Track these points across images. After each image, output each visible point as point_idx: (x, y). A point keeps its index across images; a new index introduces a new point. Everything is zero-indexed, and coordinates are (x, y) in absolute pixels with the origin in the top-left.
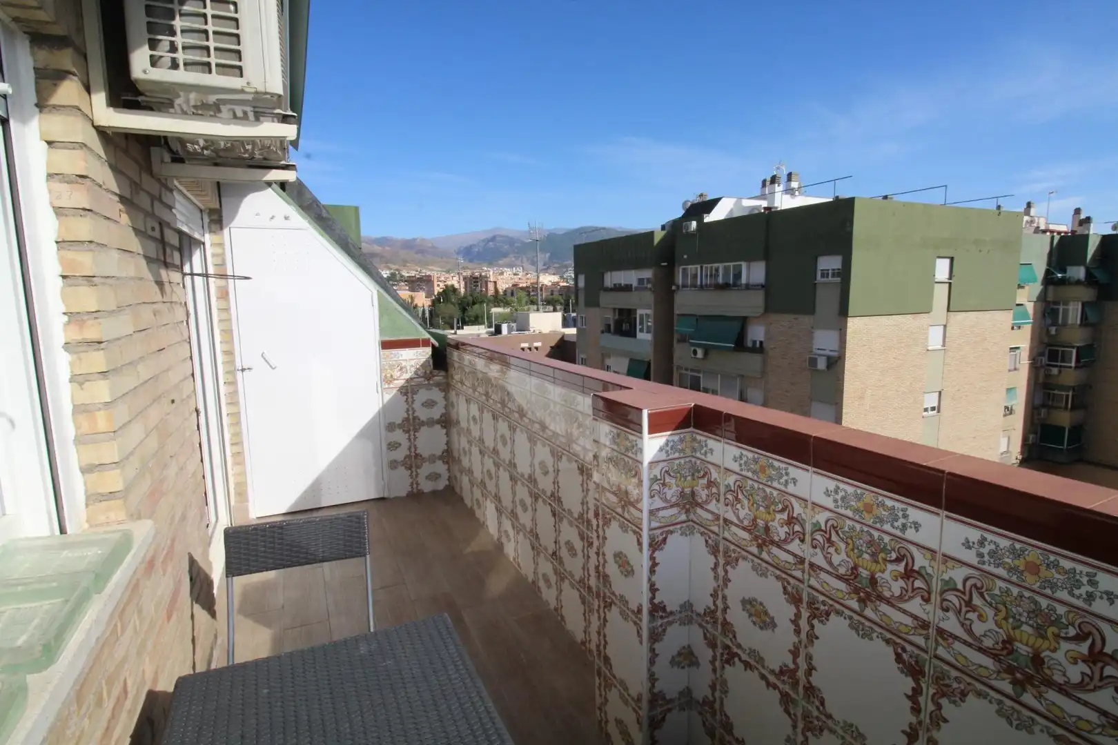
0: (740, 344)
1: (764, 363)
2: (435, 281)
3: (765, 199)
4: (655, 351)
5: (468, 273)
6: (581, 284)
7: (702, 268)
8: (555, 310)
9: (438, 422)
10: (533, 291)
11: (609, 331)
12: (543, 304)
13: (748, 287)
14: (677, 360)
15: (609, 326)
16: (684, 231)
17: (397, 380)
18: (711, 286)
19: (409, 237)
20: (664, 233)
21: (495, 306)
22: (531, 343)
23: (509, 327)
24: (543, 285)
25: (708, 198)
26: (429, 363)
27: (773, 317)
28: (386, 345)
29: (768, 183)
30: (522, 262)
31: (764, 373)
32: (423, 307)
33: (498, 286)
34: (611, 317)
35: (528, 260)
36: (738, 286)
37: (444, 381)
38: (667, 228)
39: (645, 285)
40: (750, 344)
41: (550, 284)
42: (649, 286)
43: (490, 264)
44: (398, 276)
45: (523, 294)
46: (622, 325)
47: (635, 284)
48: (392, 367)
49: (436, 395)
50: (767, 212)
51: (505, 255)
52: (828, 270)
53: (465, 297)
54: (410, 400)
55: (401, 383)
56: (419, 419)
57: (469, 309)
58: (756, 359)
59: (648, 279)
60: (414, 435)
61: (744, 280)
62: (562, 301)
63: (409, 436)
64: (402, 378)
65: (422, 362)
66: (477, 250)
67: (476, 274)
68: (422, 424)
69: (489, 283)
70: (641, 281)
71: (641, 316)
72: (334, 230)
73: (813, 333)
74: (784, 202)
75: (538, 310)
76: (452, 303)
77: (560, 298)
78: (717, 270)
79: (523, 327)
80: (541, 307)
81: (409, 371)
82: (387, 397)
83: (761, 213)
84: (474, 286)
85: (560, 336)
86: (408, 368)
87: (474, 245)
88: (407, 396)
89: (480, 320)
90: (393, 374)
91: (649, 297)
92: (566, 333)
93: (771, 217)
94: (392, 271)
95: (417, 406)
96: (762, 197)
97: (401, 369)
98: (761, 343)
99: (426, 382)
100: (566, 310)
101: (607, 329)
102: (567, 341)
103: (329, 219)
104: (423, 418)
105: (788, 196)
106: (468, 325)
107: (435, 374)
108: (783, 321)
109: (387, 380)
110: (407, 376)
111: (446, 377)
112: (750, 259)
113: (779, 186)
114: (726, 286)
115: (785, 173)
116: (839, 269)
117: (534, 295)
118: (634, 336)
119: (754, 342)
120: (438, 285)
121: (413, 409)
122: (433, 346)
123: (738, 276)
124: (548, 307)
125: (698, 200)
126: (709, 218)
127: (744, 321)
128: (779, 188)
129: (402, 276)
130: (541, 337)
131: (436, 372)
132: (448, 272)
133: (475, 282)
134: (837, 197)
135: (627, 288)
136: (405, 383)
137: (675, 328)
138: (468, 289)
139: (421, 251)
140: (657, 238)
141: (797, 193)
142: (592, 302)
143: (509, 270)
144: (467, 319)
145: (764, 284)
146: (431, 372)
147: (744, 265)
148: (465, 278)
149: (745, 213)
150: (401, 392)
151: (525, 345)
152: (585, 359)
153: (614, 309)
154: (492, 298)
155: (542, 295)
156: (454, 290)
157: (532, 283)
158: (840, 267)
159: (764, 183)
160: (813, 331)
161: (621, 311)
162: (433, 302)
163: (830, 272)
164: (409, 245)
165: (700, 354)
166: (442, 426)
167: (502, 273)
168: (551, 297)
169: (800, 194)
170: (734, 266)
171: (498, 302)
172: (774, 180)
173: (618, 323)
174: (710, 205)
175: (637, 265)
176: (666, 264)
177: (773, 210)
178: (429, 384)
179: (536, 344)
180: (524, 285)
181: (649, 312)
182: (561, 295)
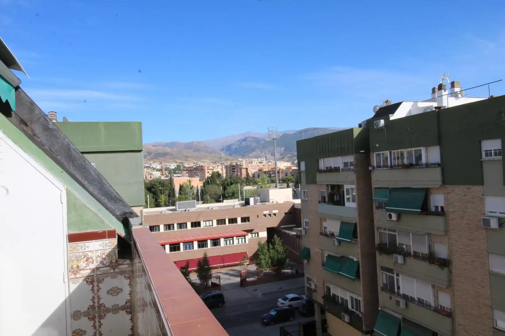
0: (425, 209)
1: (446, 224)
2: (206, 169)
3: (434, 101)
4: (360, 215)
5: (229, 163)
6: (303, 167)
7: (390, 152)
8: (288, 187)
9: (123, 308)
10: (273, 173)
11: (324, 202)
12: (279, 183)
13: (427, 165)
14: (377, 224)
15: (324, 198)
16: (375, 127)
17: (83, 270)
18: (398, 165)
19: (189, 141)
20: (361, 129)
21: (247, 185)
22: (271, 211)
23: (254, 199)
24: (280, 169)
25: (393, 103)
26: (115, 253)
27: (450, 188)
28: (73, 238)
29: (436, 90)
30: (265, 153)
31: (446, 232)
32: (197, 187)
33: (248, 171)
34: (325, 191)
35: (269, 153)
36: (420, 165)
37: (130, 269)
38: (362, 125)
39: (349, 167)
40: (433, 209)
41: (285, 168)
42: (352, 167)
43: (243, 156)
44: (182, 167)
45: (266, 177)
46: (334, 197)
47: (341, 166)
48: (78, 259)
49: (123, 283)
50: (437, 110)
51: (253, 150)
52: (491, 150)
53: (226, 180)
54: (96, 288)
55: (87, 272)
56: (104, 307)
57: (228, 188)
58: (440, 220)
59: (351, 163)
60: (100, 322)
61: (424, 161)
62: (294, 180)
63: (95, 323)
64: (88, 268)
65: (107, 252)
66: (234, 147)
67: (234, 163)
68: (108, 310)
69: (242, 169)
70: (346, 164)
71: (348, 190)
72: (58, 138)
73: (484, 199)
74: (450, 102)
75: (276, 187)
76: (217, 184)
77: (292, 177)
78: (402, 154)
79: (265, 199)
80: (278, 185)
81: (95, 262)
82: (73, 287)
83: (434, 111)
84: (232, 172)
85: (291, 206)
86: (94, 258)
87: (233, 144)
88: (93, 284)
89: (236, 195)
90: (79, 265)
91: (352, 176)
92: (296, 203)
93: (440, 112)
94: (178, 164)
95: (103, 293)
96: (433, 100)
97: (87, 260)
98: (442, 208)
99: (112, 271)
100: (296, 186)
101: (323, 200)
102: (296, 209)
103: (55, 130)
104: (109, 305)
105: (453, 98)
106: (228, 199)
107: (120, 263)
108: (458, 191)
109: (74, 270)
110: (93, 266)
111: (132, 265)
112: (427, 145)
113: (445, 91)
114: (410, 166)
115: (449, 82)
116: (500, 150)
117: (274, 176)
118: (344, 205)
119: (437, 207)
120: (208, 172)
121: (98, 296)
122: (119, 237)
123: (419, 158)
124: (284, 184)
125: (385, 105)
126: (393, 117)
127: (427, 192)
128: (445, 93)
129: (184, 167)
130: (278, 206)
131: (120, 261)
132: (215, 163)
133: (232, 169)
134: (492, 96)
135: (337, 170)
136: (91, 272)
137: (373, 198)
138: (229, 174)
139: (198, 150)
140: (356, 133)
141: (460, 96)
142: (311, 180)
143: (256, 159)
144: (227, 195)
145: (440, 163)
146: (117, 261)
147: (423, 150)
148: (226, 167)
149: (421, 112)
150: (87, 281)
151: (266, 212)
152: (308, 222)
153: (327, 185)
154: (245, 179)
155: (279, 176)
156: (219, 175)
157: (272, 168)
158: (500, 148)
159: (434, 90)
160: (484, 197)
161: (333, 187)
162: (204, 183)
163: (493, 152)
164: (189, 146)
165: (394, 217)
166: (127, 312)
167: (251, 163)
168: (286, 177)
169: (463, 96)
170: (415, 150)
171: (249, 182)
172: (440, 87)
173: (331, 196)
174: (394, 108)
175: (341, 152)
176: (363, 151)
177: (442, 108)
178: (114, 272)
179: (274, 212)
180: (267, 170)
181: (354, 186)
182: (293, 175)
